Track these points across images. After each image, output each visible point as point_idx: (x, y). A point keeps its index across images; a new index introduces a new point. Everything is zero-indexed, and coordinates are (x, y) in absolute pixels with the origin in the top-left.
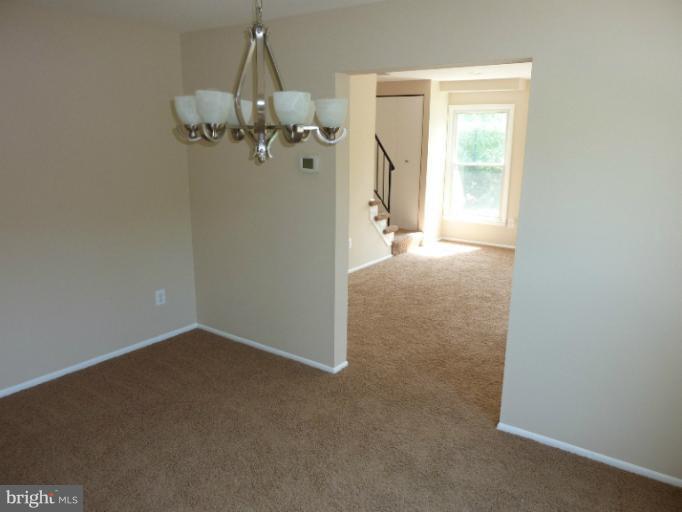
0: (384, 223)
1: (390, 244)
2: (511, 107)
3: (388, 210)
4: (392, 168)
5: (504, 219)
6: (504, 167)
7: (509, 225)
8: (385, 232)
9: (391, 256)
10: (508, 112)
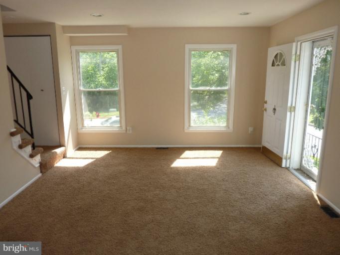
0: (29, 149)
1: (37, 165)
2: (120, 47)
3: (32, 135)
4: (29, 97)
5: (124, 128)
6: (119, 90)
7: (128, 132)
8: (32, 156)
9: (40, 175)
10: (117, 51)
